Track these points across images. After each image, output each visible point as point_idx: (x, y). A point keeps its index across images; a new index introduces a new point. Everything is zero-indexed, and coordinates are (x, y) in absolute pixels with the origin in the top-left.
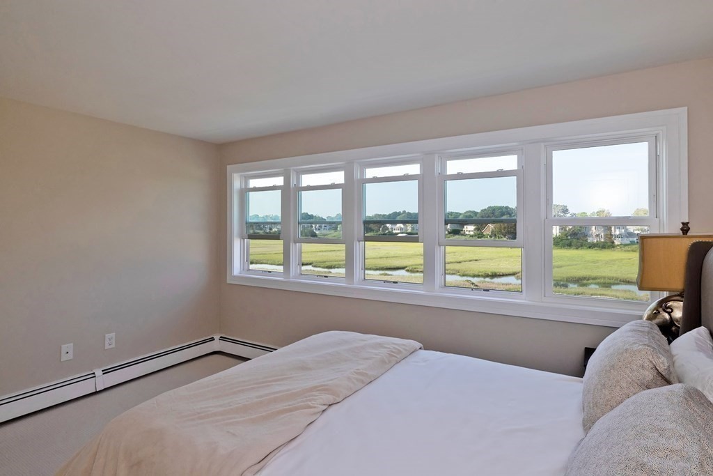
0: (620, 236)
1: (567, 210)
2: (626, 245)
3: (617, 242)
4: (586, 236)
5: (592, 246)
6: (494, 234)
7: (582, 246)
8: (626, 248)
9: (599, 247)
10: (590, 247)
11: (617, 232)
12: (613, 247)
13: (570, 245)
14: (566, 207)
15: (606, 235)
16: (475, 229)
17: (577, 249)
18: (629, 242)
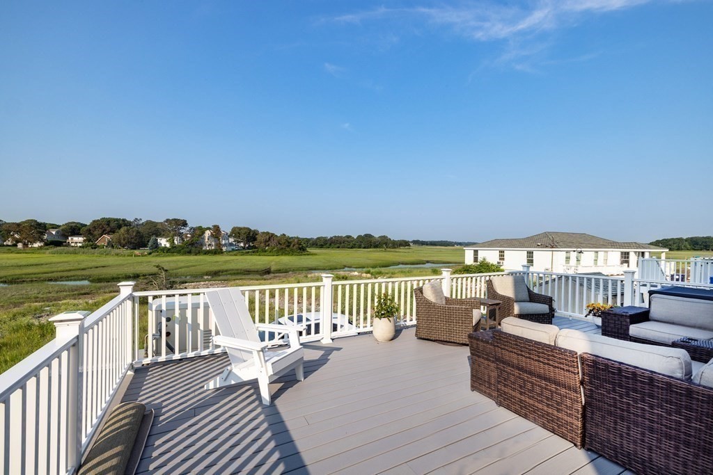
0: (225, 245)
1: (187, 224)
2: (230, 252)
3: (224, 249)
4: (202, 245)
5: (207, 253)
6: (110, 245)
7: (199, 253)
8: (231, 253)
9: (212, 253)
10: (205, 254)
11: (223, 242)
12: (222, 253)
13: (189, 253)
14: (186, 221)
15: (216, 245)
16: (84, 241)
17: (196, 255)
18: (231, 250)
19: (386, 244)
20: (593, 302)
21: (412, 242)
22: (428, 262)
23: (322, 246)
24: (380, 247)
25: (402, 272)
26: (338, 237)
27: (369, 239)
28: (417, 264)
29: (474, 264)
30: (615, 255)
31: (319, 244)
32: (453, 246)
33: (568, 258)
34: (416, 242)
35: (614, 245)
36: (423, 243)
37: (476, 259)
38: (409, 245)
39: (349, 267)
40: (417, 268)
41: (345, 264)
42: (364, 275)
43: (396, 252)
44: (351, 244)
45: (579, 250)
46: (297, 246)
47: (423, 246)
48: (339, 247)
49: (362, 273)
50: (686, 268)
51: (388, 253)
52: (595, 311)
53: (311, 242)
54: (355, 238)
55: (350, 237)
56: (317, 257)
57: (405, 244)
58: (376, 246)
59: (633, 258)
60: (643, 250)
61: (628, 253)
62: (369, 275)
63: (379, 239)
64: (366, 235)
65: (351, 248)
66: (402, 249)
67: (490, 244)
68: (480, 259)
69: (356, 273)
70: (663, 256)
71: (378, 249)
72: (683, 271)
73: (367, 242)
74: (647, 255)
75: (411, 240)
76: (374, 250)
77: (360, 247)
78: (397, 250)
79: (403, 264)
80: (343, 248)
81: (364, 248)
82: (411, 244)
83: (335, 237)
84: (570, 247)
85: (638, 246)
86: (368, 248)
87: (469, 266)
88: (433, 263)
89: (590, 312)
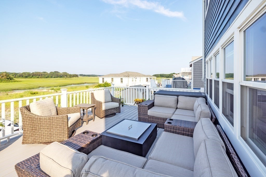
19: (66, 76)
20: (136, 98)
21: (79, 75)
22: (85, 83)
23: (26, 77)
24: (63, 77)
25: (71, 88)
26: (38, 72)
27: (57, 74)
28: (81, 84)
29: (102, 83)
30: (145, 79)
31: (24, 76)
32: (97, 76)
33: (133, 80)
34: (81, 75)
35: (144, 76)
36: (84, 76)
37: (103, 81)
38: (78, 76)
39: (42, 87)
40: (80, 86)
41: (40, 86)
42: (50, 91)
43: (71, 79)
44: (46, 76)
45: (136, 77)
46: (5, 77)
47: (85, 77)
48: (38, 77)
49: (49, 90)
50: (160, 82)
51: (67, 80)
52: (137, 102)
53: (18, 75)
54: (49, 73)
55: (46, 72)
56: (21, 82)
57: (76, 76)
58: (61, 77)
59: (149, 79)
60: (151, 77)
61: (148, 78)
62: (53, 91)
63: (63, 74)
64: (55, 72)
65: (46, 78)
66: (74, 78)
67: (108, 76)
68: (105, 81)
69: (45, 90)
70: (155, 79)
71: (62, 78)
72: (159, 83)
73: (56, 75)
74: (152, 78)
75: (79, 74)
76: (60, 78)
77: (52, 77)
78: (72, 78)
79: (74, 84)
80: (41, 78)
81: (54, 78)
82: (79, 76)
83: (36, 72)
84: (133, 76)
85: (150, 76)
86: (56, 77)
87: (101, 84)
88: (88, 83)
89: (135, 103)
